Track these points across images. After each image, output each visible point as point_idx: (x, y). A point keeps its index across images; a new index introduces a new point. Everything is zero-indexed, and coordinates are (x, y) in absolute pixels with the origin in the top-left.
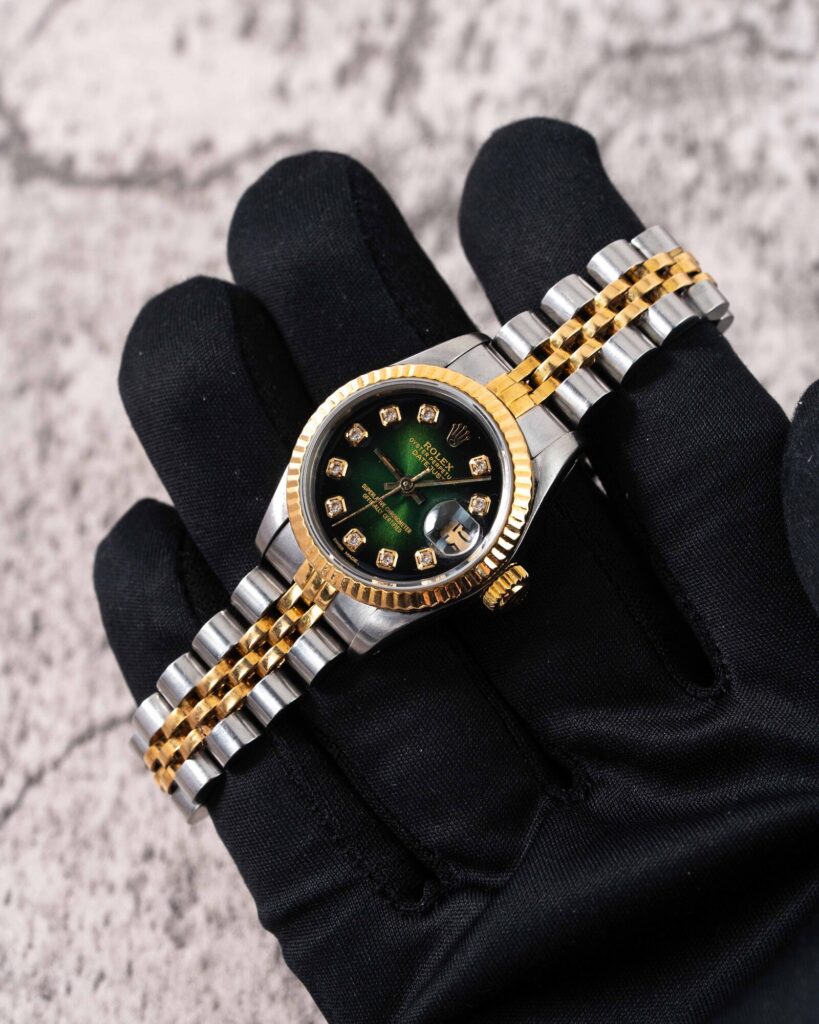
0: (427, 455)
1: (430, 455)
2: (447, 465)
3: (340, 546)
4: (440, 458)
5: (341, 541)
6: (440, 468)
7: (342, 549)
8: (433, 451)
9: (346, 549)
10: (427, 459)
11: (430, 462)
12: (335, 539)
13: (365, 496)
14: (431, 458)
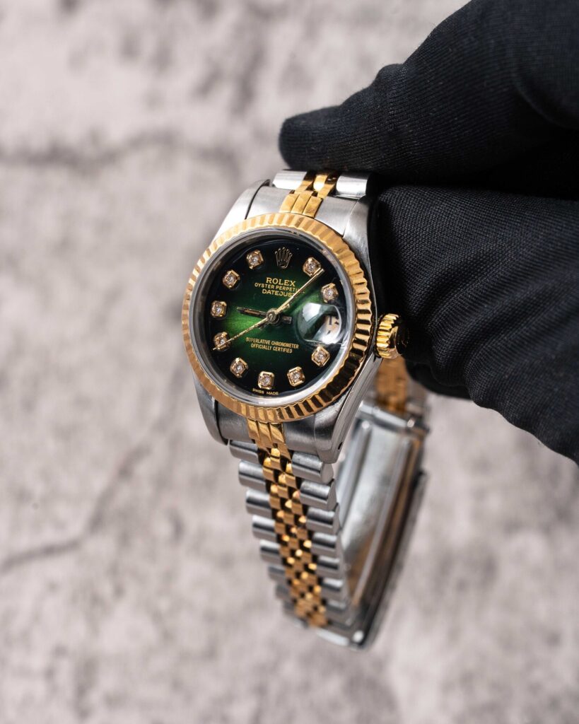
0: (273, 287)
2: (290, 283)
3: (260, 392)
4: (283, 282)
5: (258, 388)
6: (287, 288)
7: (263, 392)
8: (275, 281)
9: (265, 390)
10: (275, 289)
11: (278, 290)
12: (254, 390)
13: (253, 346)
14: (277, 287)
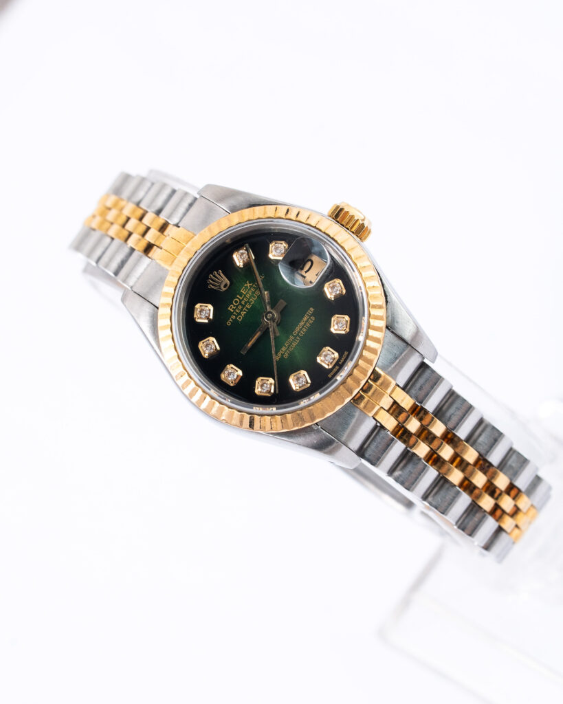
0: (240, 307)
1: (240, 304)
2: (247, 287)
3: (335, 370)
5: (330, 370)
6: (250, 293)
7: (337, 367)
8: (236, 302)
9: (337, 364)
10: (244, 306)
11: (246, 303)
12: (329, 377)
13: (286, 356)
14: (243, 303)
